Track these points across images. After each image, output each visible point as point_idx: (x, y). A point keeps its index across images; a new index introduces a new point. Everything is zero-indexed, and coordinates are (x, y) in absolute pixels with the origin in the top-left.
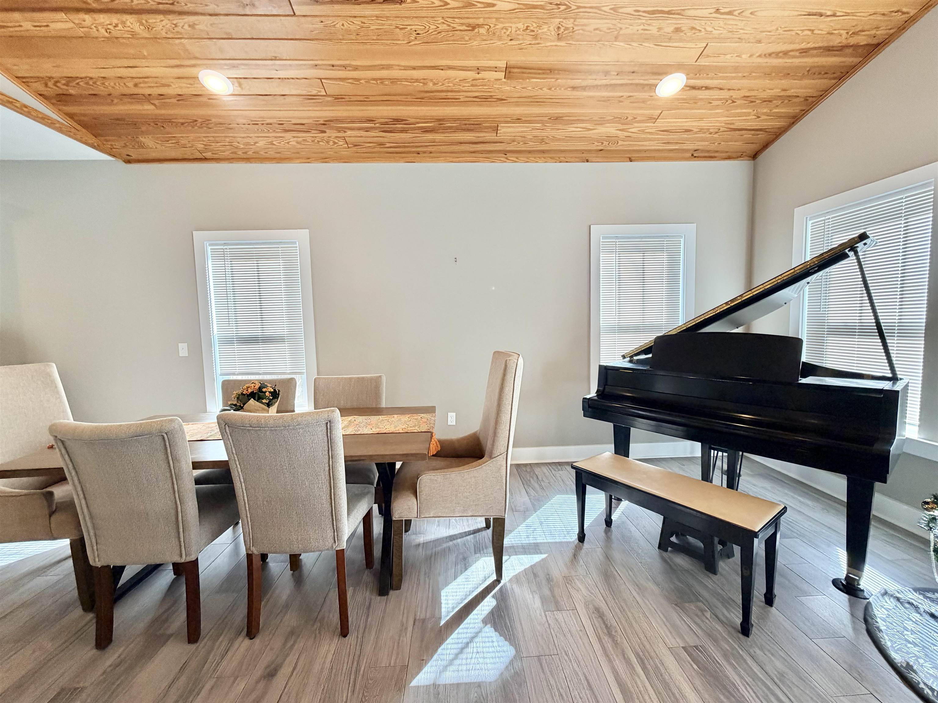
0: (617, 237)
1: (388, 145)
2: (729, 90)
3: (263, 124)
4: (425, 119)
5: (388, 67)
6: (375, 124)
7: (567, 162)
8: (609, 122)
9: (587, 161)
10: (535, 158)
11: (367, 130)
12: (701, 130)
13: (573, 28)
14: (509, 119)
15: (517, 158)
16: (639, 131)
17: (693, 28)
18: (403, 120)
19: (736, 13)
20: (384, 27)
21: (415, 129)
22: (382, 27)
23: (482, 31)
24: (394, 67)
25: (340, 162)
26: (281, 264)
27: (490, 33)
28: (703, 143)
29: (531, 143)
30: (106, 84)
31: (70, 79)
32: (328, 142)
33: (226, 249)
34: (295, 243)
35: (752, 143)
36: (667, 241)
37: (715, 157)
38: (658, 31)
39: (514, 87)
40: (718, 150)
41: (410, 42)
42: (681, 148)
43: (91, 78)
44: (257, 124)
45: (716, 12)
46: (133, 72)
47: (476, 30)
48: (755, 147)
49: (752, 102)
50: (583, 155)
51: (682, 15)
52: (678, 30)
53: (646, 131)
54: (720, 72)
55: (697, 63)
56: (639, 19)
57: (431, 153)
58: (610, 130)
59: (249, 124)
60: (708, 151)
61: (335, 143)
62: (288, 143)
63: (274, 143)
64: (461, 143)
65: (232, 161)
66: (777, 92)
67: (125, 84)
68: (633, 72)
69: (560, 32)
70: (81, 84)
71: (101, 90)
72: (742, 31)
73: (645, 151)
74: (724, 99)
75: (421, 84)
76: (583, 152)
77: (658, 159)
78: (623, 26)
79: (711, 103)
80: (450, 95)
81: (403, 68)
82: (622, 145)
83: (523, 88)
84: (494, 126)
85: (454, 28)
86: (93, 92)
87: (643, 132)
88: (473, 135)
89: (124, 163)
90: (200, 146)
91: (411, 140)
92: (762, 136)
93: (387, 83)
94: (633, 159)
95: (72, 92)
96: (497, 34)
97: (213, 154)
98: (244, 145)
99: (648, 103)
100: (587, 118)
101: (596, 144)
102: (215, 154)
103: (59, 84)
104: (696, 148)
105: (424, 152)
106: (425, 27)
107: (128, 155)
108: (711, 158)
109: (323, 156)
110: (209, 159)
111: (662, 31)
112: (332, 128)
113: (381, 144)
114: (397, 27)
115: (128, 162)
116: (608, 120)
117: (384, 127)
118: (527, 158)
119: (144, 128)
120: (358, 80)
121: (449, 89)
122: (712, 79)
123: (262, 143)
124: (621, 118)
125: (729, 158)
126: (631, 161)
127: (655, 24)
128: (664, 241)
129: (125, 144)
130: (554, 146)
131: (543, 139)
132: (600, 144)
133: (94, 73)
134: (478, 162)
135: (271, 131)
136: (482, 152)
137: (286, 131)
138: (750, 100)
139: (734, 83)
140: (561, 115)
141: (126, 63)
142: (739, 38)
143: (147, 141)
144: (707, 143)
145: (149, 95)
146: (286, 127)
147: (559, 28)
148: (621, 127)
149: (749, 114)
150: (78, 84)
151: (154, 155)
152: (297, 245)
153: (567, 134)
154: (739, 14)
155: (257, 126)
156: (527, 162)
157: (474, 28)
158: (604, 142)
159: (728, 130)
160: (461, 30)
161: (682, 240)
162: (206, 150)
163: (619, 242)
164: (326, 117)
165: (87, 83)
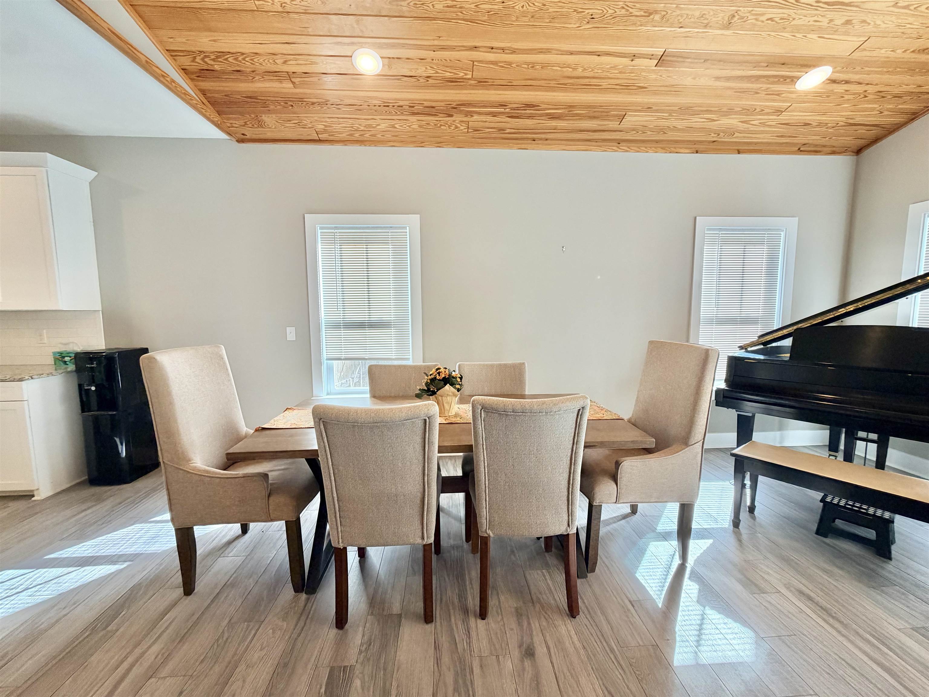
0: (720, 230)
1: (508, 131)
2: (868, 84)
3: (394, 106)
4: (556, 106)
5: (548, 51)
6: (505, 109)
7: (677, 153)
8: (736, 113)
9: (697, 152)
10: (646, 148)
11: (494, 115)
12: (820, 124)
13: (748, 17)
14: (639, 108)
15: (628, 147)
16: (760, 123)
17: (864, 21)
18: (534, 106)
19: (912, 8)
20: (563, 10)
21: (541, 115)
22: (561, 10)
23: (657, 17)
24: (554, 52)
25: (454, 147)
26: (390, 249)
27: (664, 20)
28: (814, 137)
29: (649, 133)
30: (255, 60)
31: (220, 55)
32: (449, 126)
33: (337, 233)
34: (405, 228)
35: (861, 139)
36: (768, 234)
37: (820, 152)
38: (828, 23)
39: (661, 76)
40: (827, 144)
41: (580, 26)
42: (792, 141)
43: (243, 54)
44: (388, 106)
45: (893, 6)
46: (287, 49)
47: (652, 17)
49: (883, 97)
50: (695, 146)
51: (859, 8)
52: (848, 22)
53: (767, 124)
54: (867, 67)
55: (850, 57)
56: (817, 10)
57: (547, 140)
58: (733, 121)
59: (380, 106)
60: (816, 146)
61: (456, 127)
62: (409, 126)
63: (396, 126)
64: (581, 131)
65: (346, 143)
67: (274, 61)
68: (783, 64)
69: (733, 21)
70: (230, 59)
71: (247, 66)
72: (909, 26)
73: (756, 143)
74: (857, 93)
75: (571, 70)
76: (695, 142)
77: (765, 152)
78: (797, 17)
79: (843, 97)
80: (594, 82)
81: (560, 53)
82: (738, 138)
83: (668, 77)
84: (620, 115)
85: (631, 13)
86: (239, 69)
87: (763, 124)
88: (595, 122)
89: (236, 143)
90: (320, 127)
91: (533, 127)
92: (875, 132)
93: (537, 67)
94: (741, 151)
95: (217, 67)
96: (671, 20)
97: (329, 135)
98: (365, 127)
99: (783, 95)
100: (716, 109)
101: (713, 135)
102: (332, 135)
103: (206, 60)
104: (806, 142)
105: (541, 139)
106: (603, 12)
107: (243, 134)
108: (816, 152)
109: (439, 140)
110: (324, 140)
111: (833, 23)
112: (461, 112)
113: (501, 130)
114: (575, 11)
115: (240, 141)
116: (736, 112)
117: (512, 113)
118: (639, 147)
119: (272, 107)
120: (510, 64)
121: (597, 75)
122: (857, 73)
123: (383, 126)
124: (748, 110)
125: (833, 153)
126: (739, 153)
127: (828, 16)
128: (765, 234)
129: (245, 122)
130: (671, 136)
131: (662, 129)
132: (716, 135)
133: (248, 49)
134: (591, 150)
135: (399, 113)
136: (596, 141)
137: (414, 114)
138: (881, 95)
139: (875, 78)
140: (691, 105)
141: (286, 39)
142: (903, 33)
143: (269, 119)
144: (818, 137)
145: (293, 73)
146: (415, 110)
147: (734, 16)
148: (745, 118)
149: (873, 109)
150: (226, 59)
151: (269, 135)
152: (408, 231)
153: (690, 125)
154: (915, 8)
155: (387, 108)
156: (638, 152)
157: (650, 14)
158: (721, 134)
159: (846, 124)
160: (637, 16)
161: (782, 233)
162: (325, 131)
163: (722, 234)
164: (459, 101)
165: (236, 59)
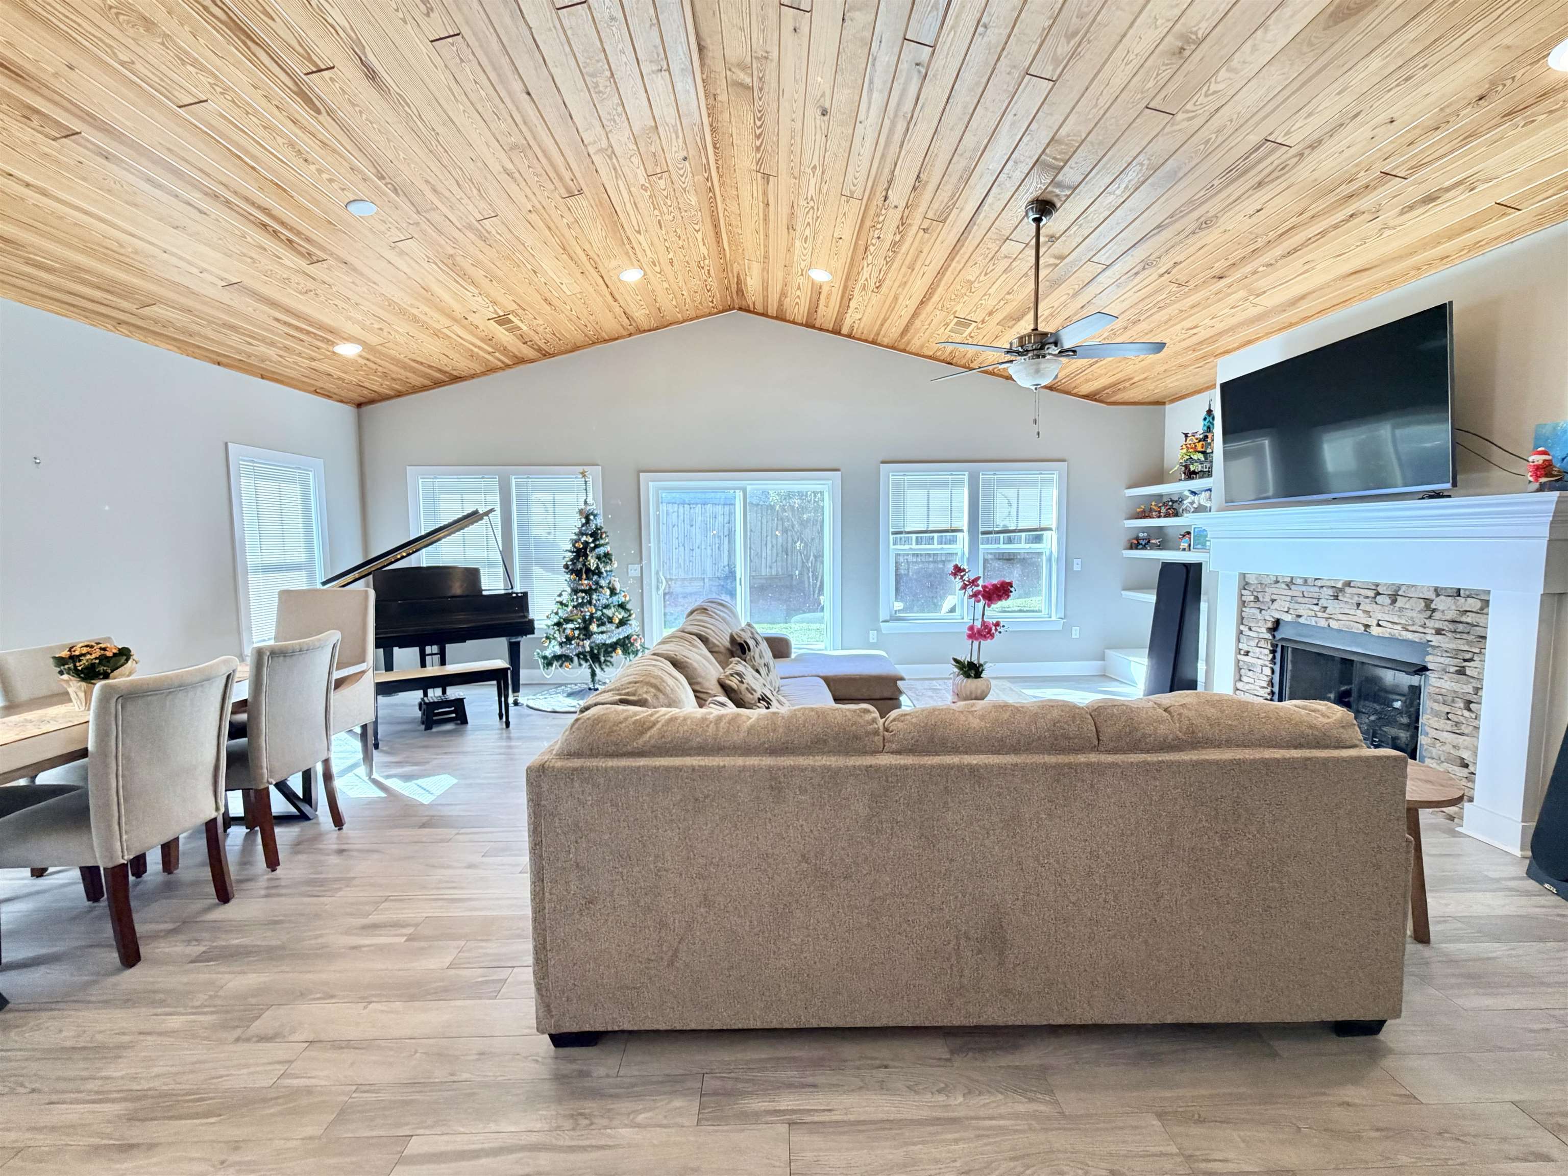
0: (254, 461)
2: (380, 366)
7: (194, 357)
8: (277, 347)
9: (218, 364)
10: (156, 340)
12: (339, 378)
14: (173, 305)
15: (131, 333)
16: (293, 361)
17: (389, 333)
18: (14, 243)
21: (17, 256)
28: (331, 386)
29: (171, 329)
35: (364, 398)
36: (299, 473)
40: (338, 394)
42: (312, 383)
48: (362, 400)
50: (218, 358)
52: (381, 329)
53: (298, 364)
54: (383, 356)
55: (375, 347)
58: (270, 352)
60: (329, 392)
66: (403, 377)
68: (332, 332)
72: (411, 346)
73: (281, 375)
74: (372, 368)
76: (220, 355)
77: (286, 384)
79: (362, 368)
82: (268, 366)
84: (146, 303)
87: (295, 363)
88: (102, 295)
92: (373, 395)
94: (264, 376)
99: (321, 350)
101: (243, 355)
104: (324, 387)
108: (328, 397)
118: (146, 337)
122: (376, 357)
124: (287, 349)
126: (261, 378)
128: (296, 472)
130: (196, 340)
131: (190, 332)
132: (248, 357)
136: (85, 310)
138: (385, 375)
139: (385, 364)
144: (334, 387)
148: (282, 353)
149: (377, 381)
153: (224, 339)
156: (144, 341)
158: (253, 357)
159: (357, 385)
161: (311, 474)
